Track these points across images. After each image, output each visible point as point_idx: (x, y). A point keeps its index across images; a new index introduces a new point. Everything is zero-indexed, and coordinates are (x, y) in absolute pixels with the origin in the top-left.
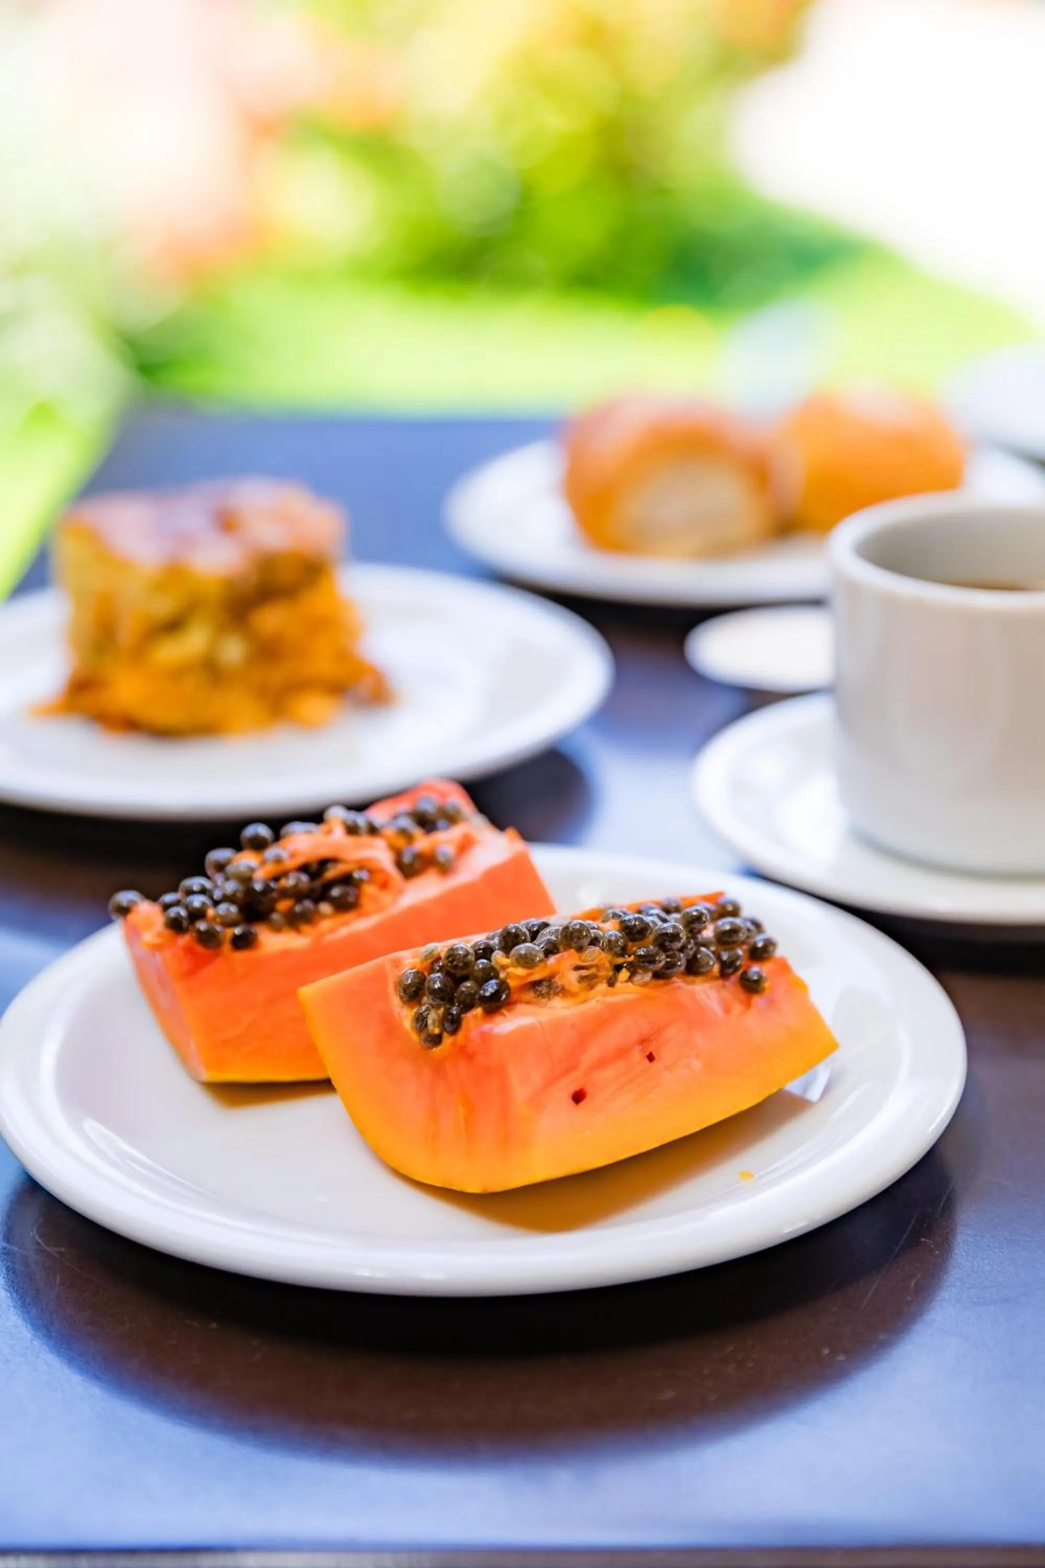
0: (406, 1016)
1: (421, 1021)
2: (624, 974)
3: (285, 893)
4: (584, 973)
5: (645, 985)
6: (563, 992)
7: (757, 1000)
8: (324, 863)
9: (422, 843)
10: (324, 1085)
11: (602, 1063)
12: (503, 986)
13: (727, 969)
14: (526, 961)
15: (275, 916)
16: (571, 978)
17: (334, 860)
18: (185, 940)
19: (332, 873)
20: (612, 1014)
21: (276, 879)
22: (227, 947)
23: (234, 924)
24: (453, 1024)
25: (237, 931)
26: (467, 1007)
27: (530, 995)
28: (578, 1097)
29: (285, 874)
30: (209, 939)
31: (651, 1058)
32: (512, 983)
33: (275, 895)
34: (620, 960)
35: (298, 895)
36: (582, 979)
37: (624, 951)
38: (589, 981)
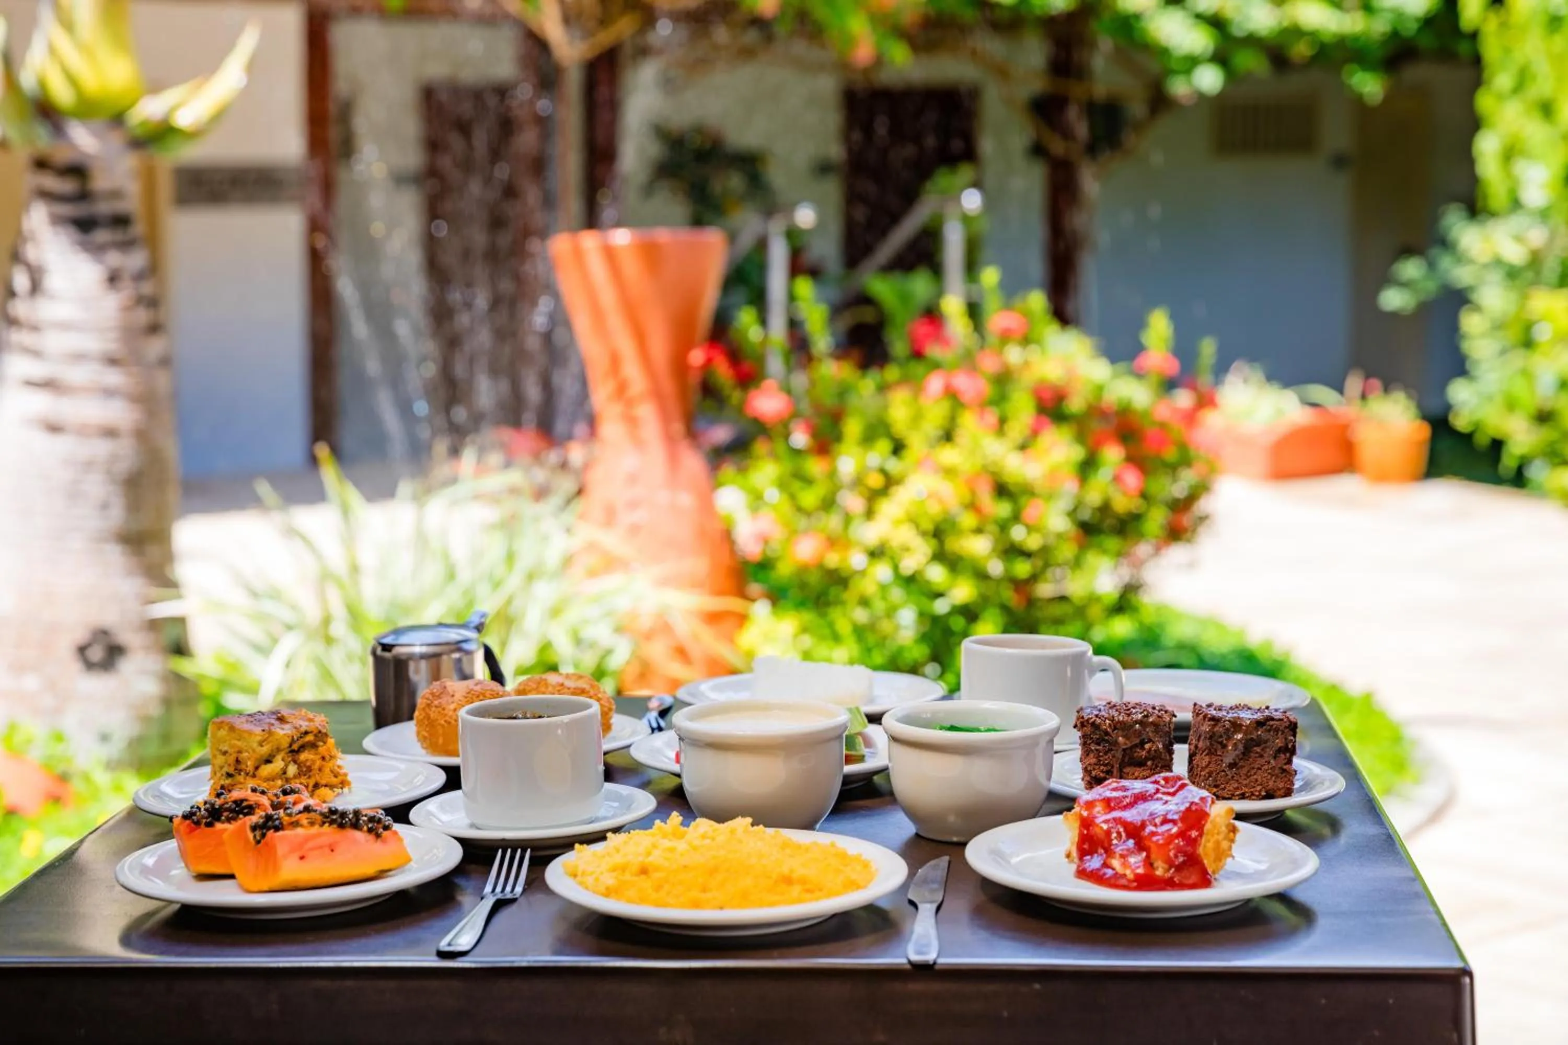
0: (251, 835)
1: (255, 837)
2: (327, 825)
3: (227, 810)
4: (310, 820)
5: (335, 828)
6: (302, 826)
7: (379, 840)
8: (242, 801)
9: (282, 798)
10: (232, 877)
11: (312, 849)
12: (281, 823)
13: (370, 830)
14: (290, 815)
15: (223, 818)
16: (305, 822)
17: (246, 800)
18: (188, 822)
19: (245, 804)
20: (319, 835)
21: (223, 805)
22: (203, 826)
23: (207, 818)
24: (263, 836)
25: (208, 820)
26: (269, 829)
27: (291, 827)
28: (302, 858)
29: (227, 803)
30: (197, 823)
31: (332, 851)
32: (285, 823)
33: (223, 810)
34: (325, 820)
35: (230, 810)
36: (309, 823)
37: (327, 817)
38: (312, 824)
